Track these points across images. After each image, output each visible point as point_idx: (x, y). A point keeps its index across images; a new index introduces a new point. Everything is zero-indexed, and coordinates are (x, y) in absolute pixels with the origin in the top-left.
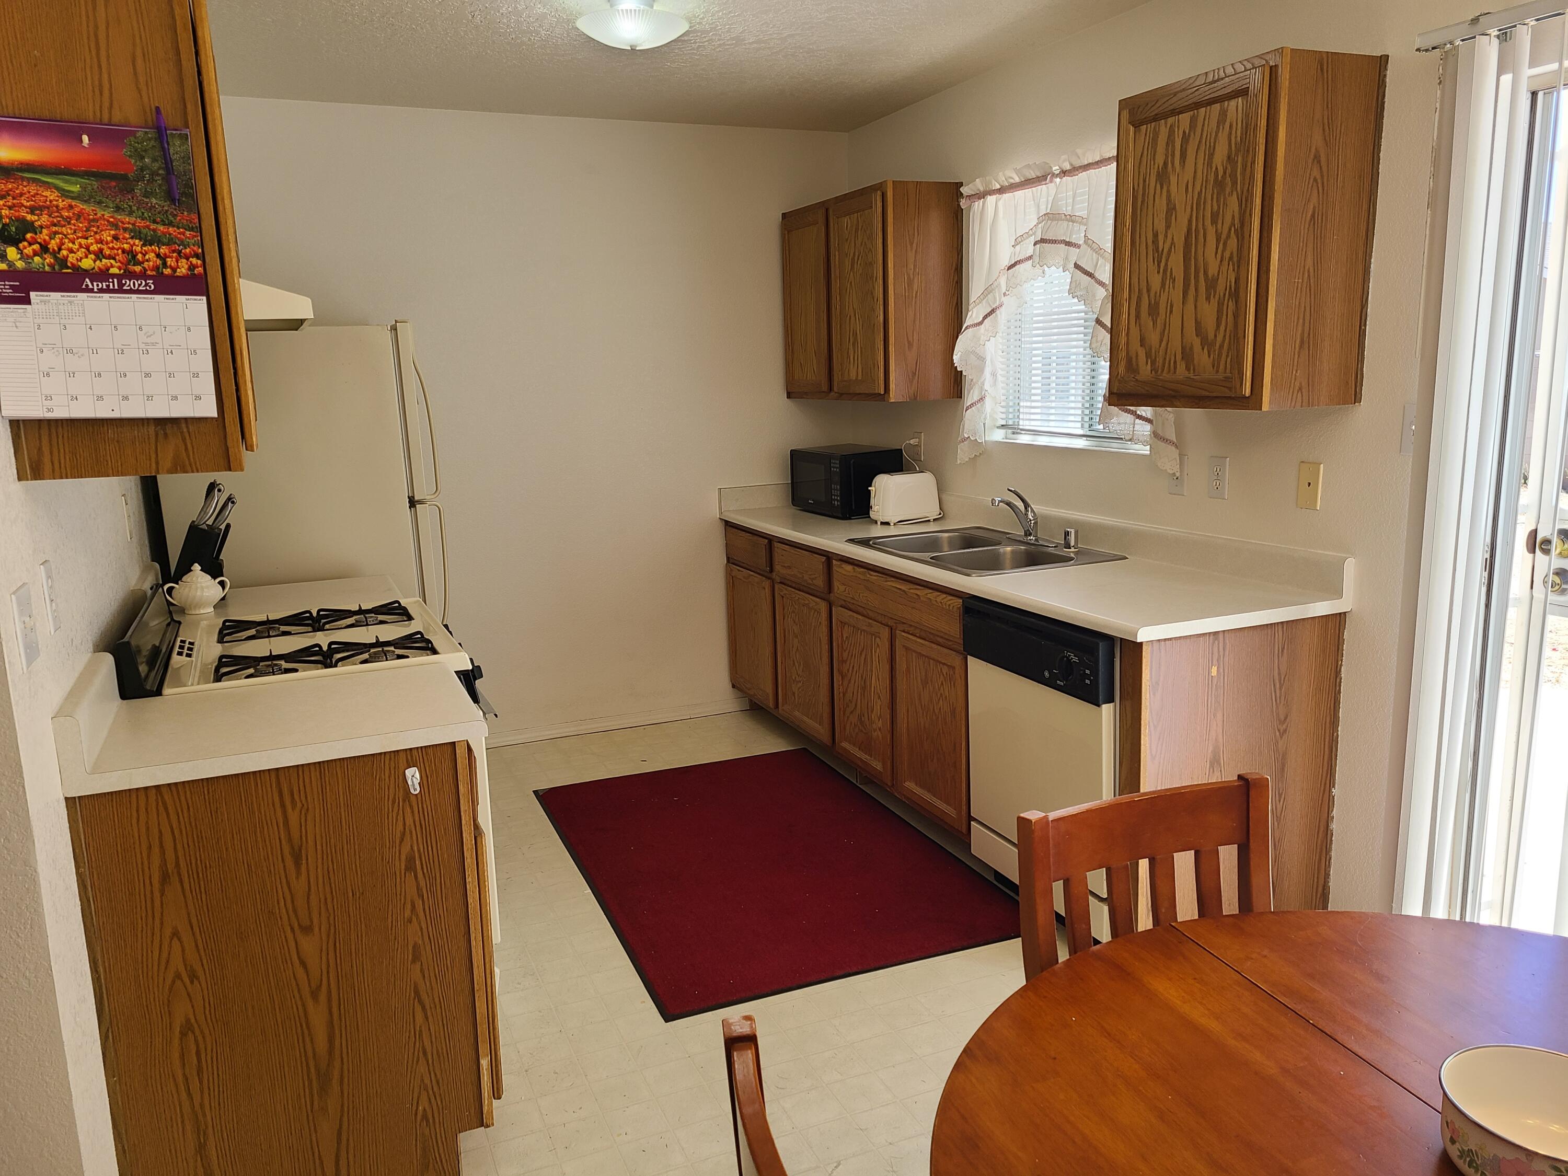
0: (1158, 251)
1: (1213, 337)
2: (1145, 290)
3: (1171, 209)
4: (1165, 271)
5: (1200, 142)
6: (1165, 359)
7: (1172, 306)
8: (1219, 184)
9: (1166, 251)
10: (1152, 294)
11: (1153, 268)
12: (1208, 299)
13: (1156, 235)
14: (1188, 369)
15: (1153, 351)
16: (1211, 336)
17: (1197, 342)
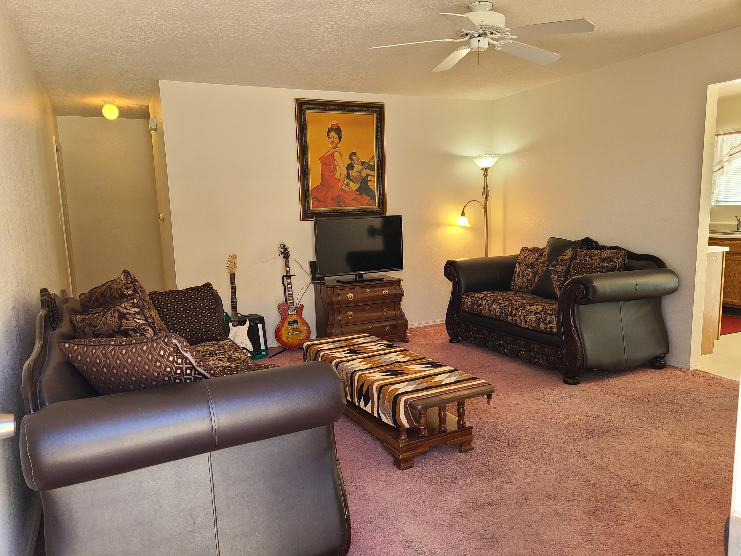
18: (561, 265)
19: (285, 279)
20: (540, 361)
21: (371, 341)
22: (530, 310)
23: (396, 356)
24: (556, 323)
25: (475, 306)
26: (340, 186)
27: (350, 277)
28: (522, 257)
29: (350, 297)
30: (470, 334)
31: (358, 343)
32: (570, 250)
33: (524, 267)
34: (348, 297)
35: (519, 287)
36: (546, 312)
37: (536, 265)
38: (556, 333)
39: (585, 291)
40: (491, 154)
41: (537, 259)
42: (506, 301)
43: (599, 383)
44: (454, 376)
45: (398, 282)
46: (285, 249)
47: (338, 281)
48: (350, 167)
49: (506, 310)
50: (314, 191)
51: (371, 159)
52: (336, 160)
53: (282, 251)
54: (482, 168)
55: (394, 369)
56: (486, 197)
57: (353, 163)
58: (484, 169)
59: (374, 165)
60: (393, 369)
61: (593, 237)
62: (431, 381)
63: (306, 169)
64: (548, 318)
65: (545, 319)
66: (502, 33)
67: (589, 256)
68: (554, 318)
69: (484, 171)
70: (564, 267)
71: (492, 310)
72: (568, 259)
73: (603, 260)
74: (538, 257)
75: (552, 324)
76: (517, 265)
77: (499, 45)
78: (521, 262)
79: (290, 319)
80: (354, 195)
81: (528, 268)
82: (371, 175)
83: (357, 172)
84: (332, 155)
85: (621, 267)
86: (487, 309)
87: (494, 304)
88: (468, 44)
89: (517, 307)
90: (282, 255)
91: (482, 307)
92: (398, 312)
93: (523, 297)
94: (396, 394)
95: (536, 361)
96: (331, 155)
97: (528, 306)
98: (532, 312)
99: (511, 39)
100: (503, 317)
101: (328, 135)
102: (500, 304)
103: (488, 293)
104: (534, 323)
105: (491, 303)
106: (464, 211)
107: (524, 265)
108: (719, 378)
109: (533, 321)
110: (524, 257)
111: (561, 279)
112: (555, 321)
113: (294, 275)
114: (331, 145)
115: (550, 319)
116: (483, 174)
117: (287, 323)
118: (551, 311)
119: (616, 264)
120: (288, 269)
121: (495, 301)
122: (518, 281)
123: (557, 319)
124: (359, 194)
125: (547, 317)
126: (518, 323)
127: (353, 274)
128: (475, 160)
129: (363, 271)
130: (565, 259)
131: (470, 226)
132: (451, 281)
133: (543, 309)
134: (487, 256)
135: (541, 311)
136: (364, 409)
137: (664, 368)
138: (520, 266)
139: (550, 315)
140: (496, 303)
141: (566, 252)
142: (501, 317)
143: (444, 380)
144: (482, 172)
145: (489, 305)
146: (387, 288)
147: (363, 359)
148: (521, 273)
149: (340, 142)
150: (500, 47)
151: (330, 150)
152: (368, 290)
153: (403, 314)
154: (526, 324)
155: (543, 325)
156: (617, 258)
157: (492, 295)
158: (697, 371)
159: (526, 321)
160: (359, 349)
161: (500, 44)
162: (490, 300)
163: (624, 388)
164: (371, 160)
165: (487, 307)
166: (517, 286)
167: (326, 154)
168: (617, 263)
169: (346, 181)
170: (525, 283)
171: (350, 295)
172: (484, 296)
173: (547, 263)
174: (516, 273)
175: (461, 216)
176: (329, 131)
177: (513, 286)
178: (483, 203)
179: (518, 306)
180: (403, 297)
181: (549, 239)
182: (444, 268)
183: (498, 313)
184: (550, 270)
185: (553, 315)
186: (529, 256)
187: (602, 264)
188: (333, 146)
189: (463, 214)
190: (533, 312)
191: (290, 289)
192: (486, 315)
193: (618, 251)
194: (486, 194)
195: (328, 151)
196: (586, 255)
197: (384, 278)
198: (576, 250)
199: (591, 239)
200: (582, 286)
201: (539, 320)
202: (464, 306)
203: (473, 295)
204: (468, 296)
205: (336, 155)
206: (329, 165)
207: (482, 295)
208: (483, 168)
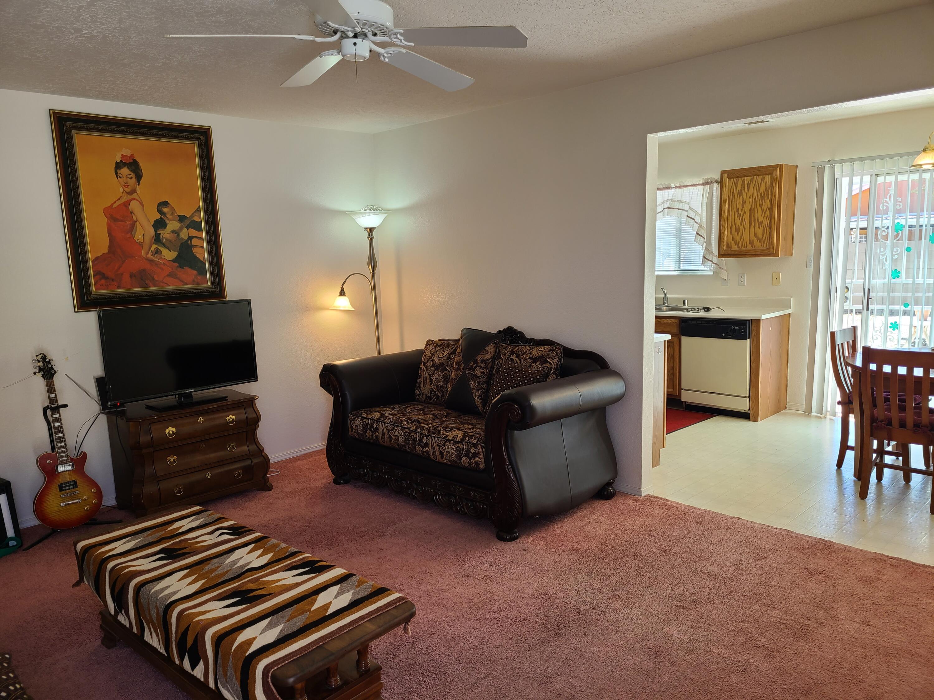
0: (739, 213)
1: (761, 237)
2: (734, 225)
3: (744, 202)
4: (742, 219)
5: (755, 185)
6: (742, 244)
7: (745, 229)
8: (762, 197)
9: (742, 214)
10: (737, 226)
11: (737, 218)
12: (759, 227)
13: (738, 210)
14: (752, 246)
15: (738, 242)
16: (760, 237)
17: (755, 239)
18: (481, 367)
19: (49, 412)
20: (464, 509)
21: (204, 523)
22: (447, 438)
23: (248, 553)
24: (484, 456)
25: (368, 432)
26: (143, 254)
27: (171, 399)
28: (428, 354)
29: (171, 432)
30: (364, 471)
31: (180, 531)
32: (491, 346)
33: (432, 368)
34: (167, 433)
35: (426, 396)
36: (468, 440)
37: (447, 366)
38: (484, 470)
39: (521, 412)
40: (376, 209)
41: (449, 358)
42: (412, 423)
43: (542, 535)
44: (348, 591)
45: (250, 402)
46: (46, 362)
47: (148, 407)
48: (160, 224)
49: (412, 437)
50: (96, 262)
51: (195, 212)
52: (135, 212)
53: (39, 366)
54: (365, 228)
55: (244, 589)
56: (374, 268)
57: (165, 218)
58: (368, 230)
59: (201, 221)
60: (242, 589)
61: (518, 326)
62: (309, 610)
63: (78, 227)
64: (473, 450)
65: (468, 451)
66: (391, 35)
67: (516, 354)
68: (480, 449)
69: (368, 232)
70: (485, 369)
71: (393, 438)
72: (490, 359)
73: (535, 360)
74: (449, 355)
75: (478, 457)
76: (422, 366)
77: (385, 55)
78: (428, 361)
79: (61, 480)
80: (170, 269)
81: (437, 370)
82: (196, 237)
83: (173, 232)
84: (127, 204)
85: (557, 369)
86: (386, 437)
87: (396, 428)
88: (337, 47)
89: (428, 433)
90: (39, 372)
91: (379, 434)
92: (253, 447)
93: (434, 415)
94: (247, 654)
95: (458, 509)
96: (125, 206)
97: (443, 432)
98: (449, 441)
99: (404, 47)
100: (409, 447)
101: (116, 173)
102: (403, 428)
103: (385, 409)
104: (453, 457)
105: (391, 427)
106: (344, 289)
107: (432, 366)
108: (677, 506)
109: (452, 453)
110: (430, 355)
111: (482, 386)
112: (482, 454)
113: (66, 406)
114: (123, 188)
115: (475, 450)
116: (367, 236)
117: (55, 488)
118: (475, 438)
119: (551, 366)
120: (53, 396)
121: (397, 423)
122: (425, 389)
123: (484, 450)
124: (177, 267)
125: (471, 447)
126: (432, 456)
127: (176, 395)
128: (354, 217)
129: (191, 388)
130: (485, 358)
131: (353, 309)
132: (331, 394)
133: (464, 436)
134: (380, 354)
135: (462, 439)
136: (190, 673)
137: (614, 496)
138: (426, 368)
139: (475, 445)
140: (398, 426)
141: (486, 350)
142: (406, 447)
143: (331, 602)
144: (366, 233)
145: (389, 431)
146: (232, 412)
147: (188, 570)
148: (428, 378)
149: (139, 185)
150: (388, 58)
151: (122, 197)
152: (201, 419)
153: (262, 449)
154: (442, 457)
155: (466, 459)
156: (551, 358)
157: (392, 415)
158: (650, 496)
159: (442, 454)
160: (183, 545)
161: (388, 53)
162: (390, 422)
163: (575, 538)
164: (195, 214)
165: (386, 432)
166: (424, 396)
167: (115, 202)
168: (551, 364)
169: (154, 247)
170: (435, 392)
171: (171, 430)
172: (380, 417)
173: (463, 365)
174: (421, 378)
175: (340, 296)
176: (119, 166)
177: (419, 395)
178: (370, 276)
179: (430, 432)
180: (260, 424)
181: (463, 330)
182: (320, 375)
183: (401, 441)
184: (467, 374)
185: (479, 445)
186: (437, 353)
187: (534, 366)
188: (128, 190)
189: (342, 293)
190: (451, 440)
191: (60, 429)
192: (385, 444)
193: (552, 347)
194: (373, 263)
195: (119, 199)
196: (512, 353)
197: (227, 397)
198: (498, 345)
199: (515, 329)
200: (517, 406)
201: (460, 452)
202: (352, 431)
203: (364, 415)
204: (358, 417)
205: (134, 205)
206: (122, 221)
207: (377, 415)
208: (367, 228)
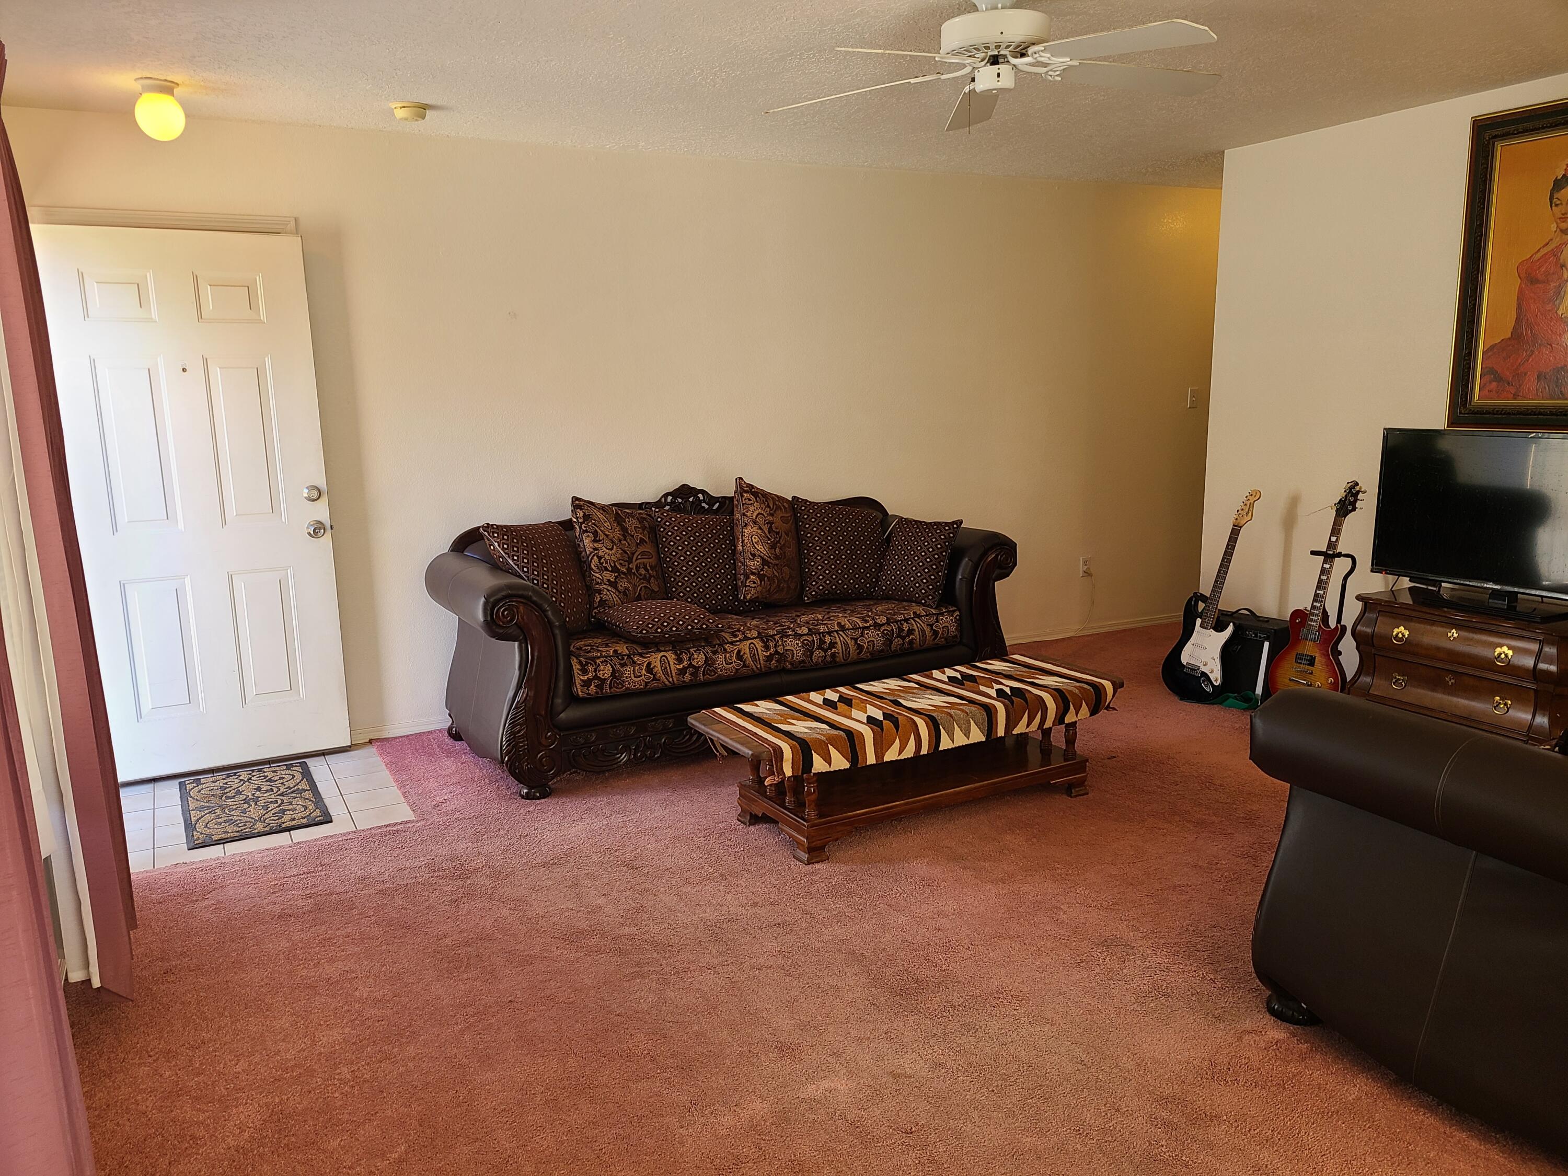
29: (1400, 635)
34: (1394, 634)
50: (1489, 352)
79: (1301, 649)
90: (1337, 506)
101: (1551, 199)
114: (1557, 223)
117: (1293, 656)
120: (1334, 539)
151: (1551, 240)
152: (1454, 633)
167: (1538, 251)
171: (1401, 631)
176: (1558, 185)
188: (1564, 226)
206: (1543, 282)
